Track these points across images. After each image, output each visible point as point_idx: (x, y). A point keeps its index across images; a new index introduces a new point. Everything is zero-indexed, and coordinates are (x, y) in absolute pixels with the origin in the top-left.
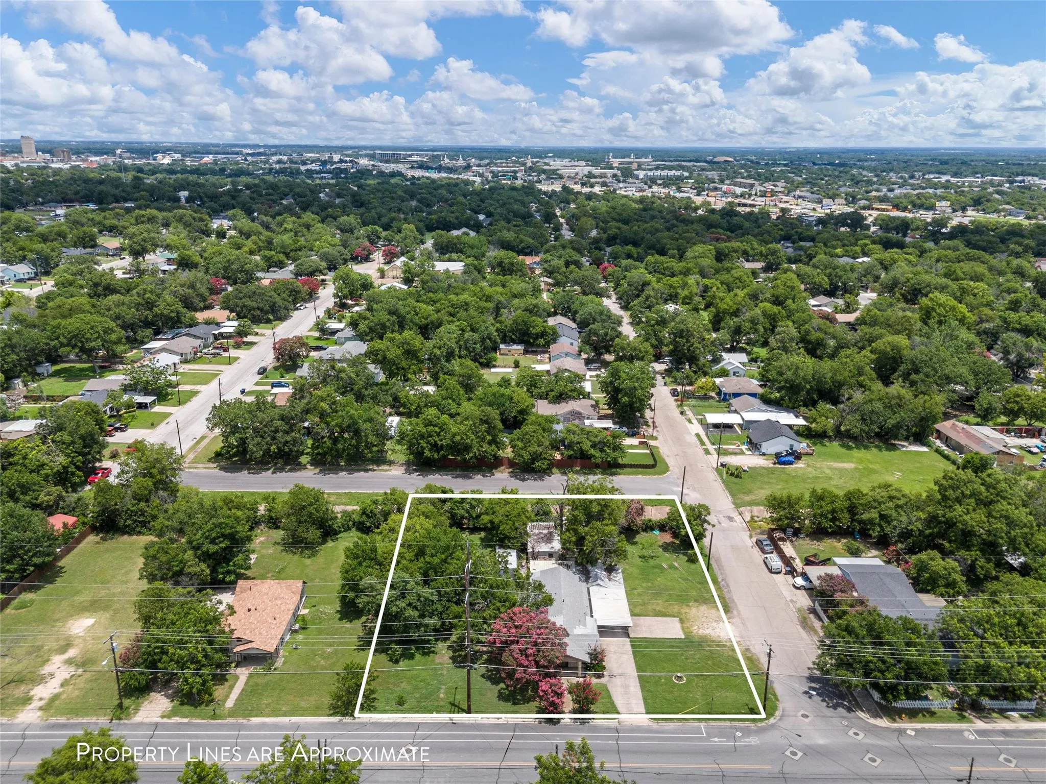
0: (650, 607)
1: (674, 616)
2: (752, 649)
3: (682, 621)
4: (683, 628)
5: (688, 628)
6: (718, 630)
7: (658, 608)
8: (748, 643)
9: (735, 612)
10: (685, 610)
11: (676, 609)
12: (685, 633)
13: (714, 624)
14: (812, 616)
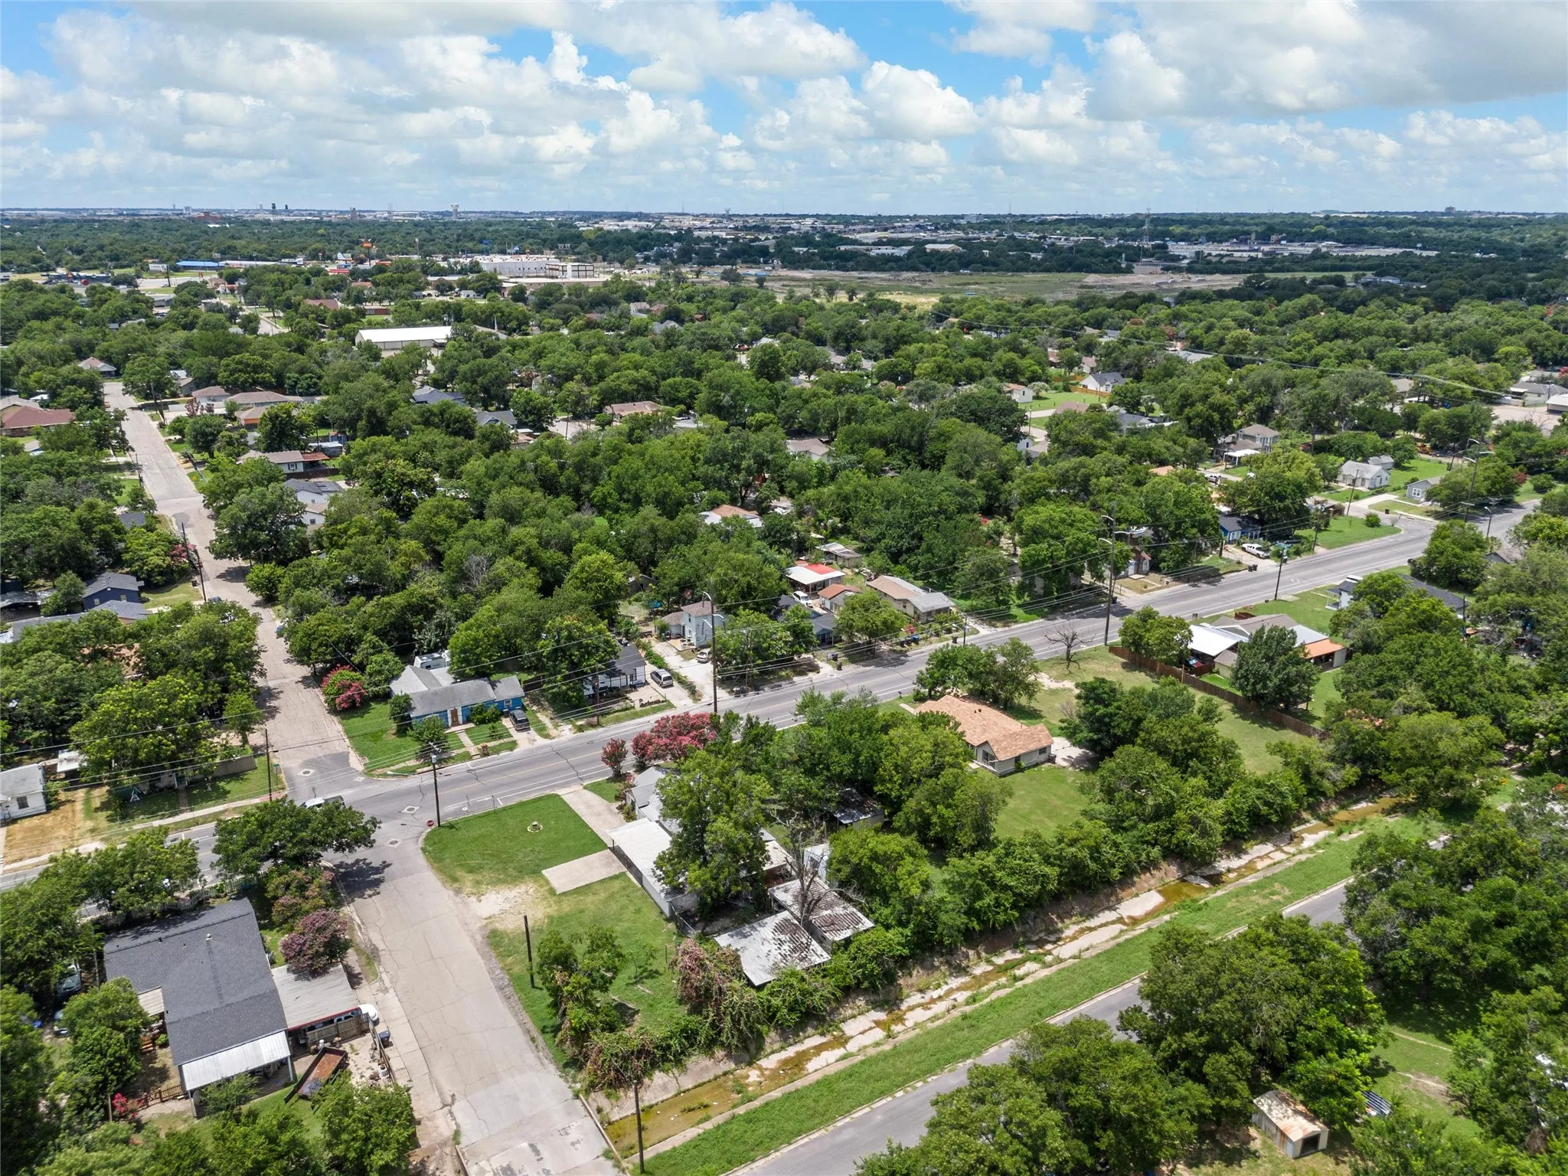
0: (603, 895)
1: (564, 894)
2: (451, 893)
3: (552, 891)
4: (547, 882)
5: (541, 886)
6: (500, 901)
7: (590, 898)
8: (458, 899)
9: (479, 938)
10: (553, 910)
11: (567, 907)
12: (543, 877)
13: (507, 906)
14: (357, 970)
